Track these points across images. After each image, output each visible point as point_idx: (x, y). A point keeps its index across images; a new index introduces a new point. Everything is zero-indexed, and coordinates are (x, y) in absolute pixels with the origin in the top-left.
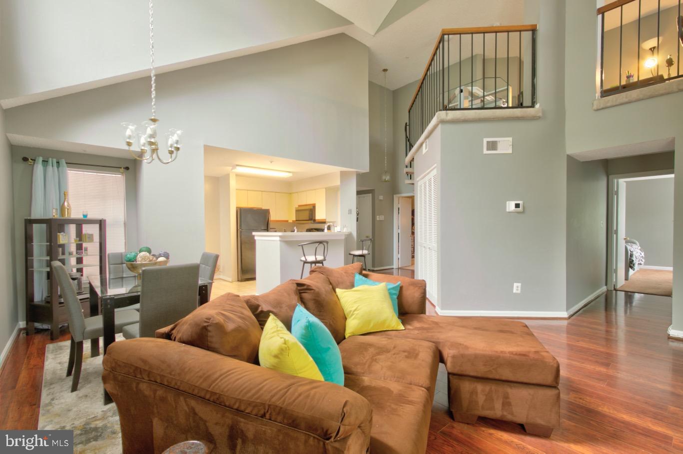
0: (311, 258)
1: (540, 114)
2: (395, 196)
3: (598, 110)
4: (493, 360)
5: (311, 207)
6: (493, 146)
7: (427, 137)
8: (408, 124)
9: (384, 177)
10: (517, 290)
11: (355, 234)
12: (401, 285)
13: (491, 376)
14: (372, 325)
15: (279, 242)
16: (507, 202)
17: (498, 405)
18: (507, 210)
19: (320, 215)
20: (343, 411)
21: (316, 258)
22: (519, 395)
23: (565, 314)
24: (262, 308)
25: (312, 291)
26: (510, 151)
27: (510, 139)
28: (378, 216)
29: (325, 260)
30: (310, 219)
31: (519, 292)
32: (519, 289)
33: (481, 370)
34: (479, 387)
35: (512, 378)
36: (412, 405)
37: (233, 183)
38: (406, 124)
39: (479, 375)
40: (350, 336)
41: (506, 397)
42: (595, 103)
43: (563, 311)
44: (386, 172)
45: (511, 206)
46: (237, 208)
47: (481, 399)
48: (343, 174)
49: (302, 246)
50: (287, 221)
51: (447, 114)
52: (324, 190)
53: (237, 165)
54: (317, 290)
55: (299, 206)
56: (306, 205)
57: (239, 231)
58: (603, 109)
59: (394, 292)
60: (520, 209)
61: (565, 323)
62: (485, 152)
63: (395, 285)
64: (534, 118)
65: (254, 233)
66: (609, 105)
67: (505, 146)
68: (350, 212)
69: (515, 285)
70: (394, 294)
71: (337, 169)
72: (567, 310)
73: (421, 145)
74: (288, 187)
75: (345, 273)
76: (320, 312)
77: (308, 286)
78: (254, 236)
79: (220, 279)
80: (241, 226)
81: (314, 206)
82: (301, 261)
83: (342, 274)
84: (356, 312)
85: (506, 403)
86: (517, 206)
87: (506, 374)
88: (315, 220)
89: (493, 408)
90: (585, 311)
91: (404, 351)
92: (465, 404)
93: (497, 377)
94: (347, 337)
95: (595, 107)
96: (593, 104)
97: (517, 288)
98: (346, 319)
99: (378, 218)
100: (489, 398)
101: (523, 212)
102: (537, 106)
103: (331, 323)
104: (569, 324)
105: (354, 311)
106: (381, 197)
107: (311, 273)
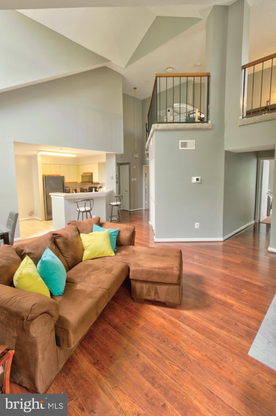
0: (82, 209)
1: (210, 127)
2: (143, 166)
3: (240, 126)
4: (150, 272)
5: (90, 174)
6: (184, 145)
7: (152, 137)
8: (147, 124)
9: (135, 156)
10: (197, 226)
11: (115, 191)
12: (119, 230)
13: (149, 280)
14: (97, 254)
15: (64, 200)
16: (192, 178)
17: (153, 293)
18: (192, 182)
19: (95, 180)
20: (32, 308)
21: (85, 209)
22: (162, 289)
23: (221, 239)
24: (25, 251)
25: (62, 237)
26: (194, 148)
27: (194, 141)
28: (132, 179)
29: (91, 210)
30: (89, 182)
31: (198, 227)
32: (198, 226)
33: (144, 277)
34: (145, 285)
35: (158, 280)
36: (92, 299)
37: (39, 159)
38: (146, 124)
39: (144, 279)
40: (85, 260)
41: (156, 290)
42: (239, 122)
43: (221, 237)
44: (136, 153)
45: (194, 180)
46: (43, 175)
47: (145, 291)
48: (107, 155)
49: (77, 202)
50: (77, 182)
51: (158, 126)
52: (97, 164)
53: (40, 151)
54: (65, 236)
55: (84, 173)
56: (88, 173)
57: (44, 190)
58: (242, 125)
59: (114, 234)
60: (199, 181)
61: (222, 243)
62: (180, 148)
63: (115, 230)
64: (207, 129)
66: (245, 124)
67: (191, 145)
68: (112, 178)
69: (196, 224)
70: (114, 235)
71: (104, 153)
72: (223, 237)
73: (150, 140)
74: (76, 162)
75: (89, 223)
76: (66, 248)
77: (60, 235)
78: (50, 195)
79: (35, 219)
80: (46, 186)
81: (92, 174)
82: (77, 211)
83: (87, 224)
84: (89, 247)
85: (156, 293)
86: (197, 180)
87: (156, 279)
88: (92, 182)
89: (150, 295)
90: (236, 237)
91: (106, 269)
92: (138, 293)
93: (152, 280)
94: (83, 260)
95: (239, 125)
96: (238, 122)
97: (197, 225)
98: (84, 250)
99: (132, 180)
100: (149, 289)
101: (201, 183)
102: (209, 122)
103: (73, 254)
104: (223, 245)
105: (88, 246)
106: (134, 167)
107: (68, 225)
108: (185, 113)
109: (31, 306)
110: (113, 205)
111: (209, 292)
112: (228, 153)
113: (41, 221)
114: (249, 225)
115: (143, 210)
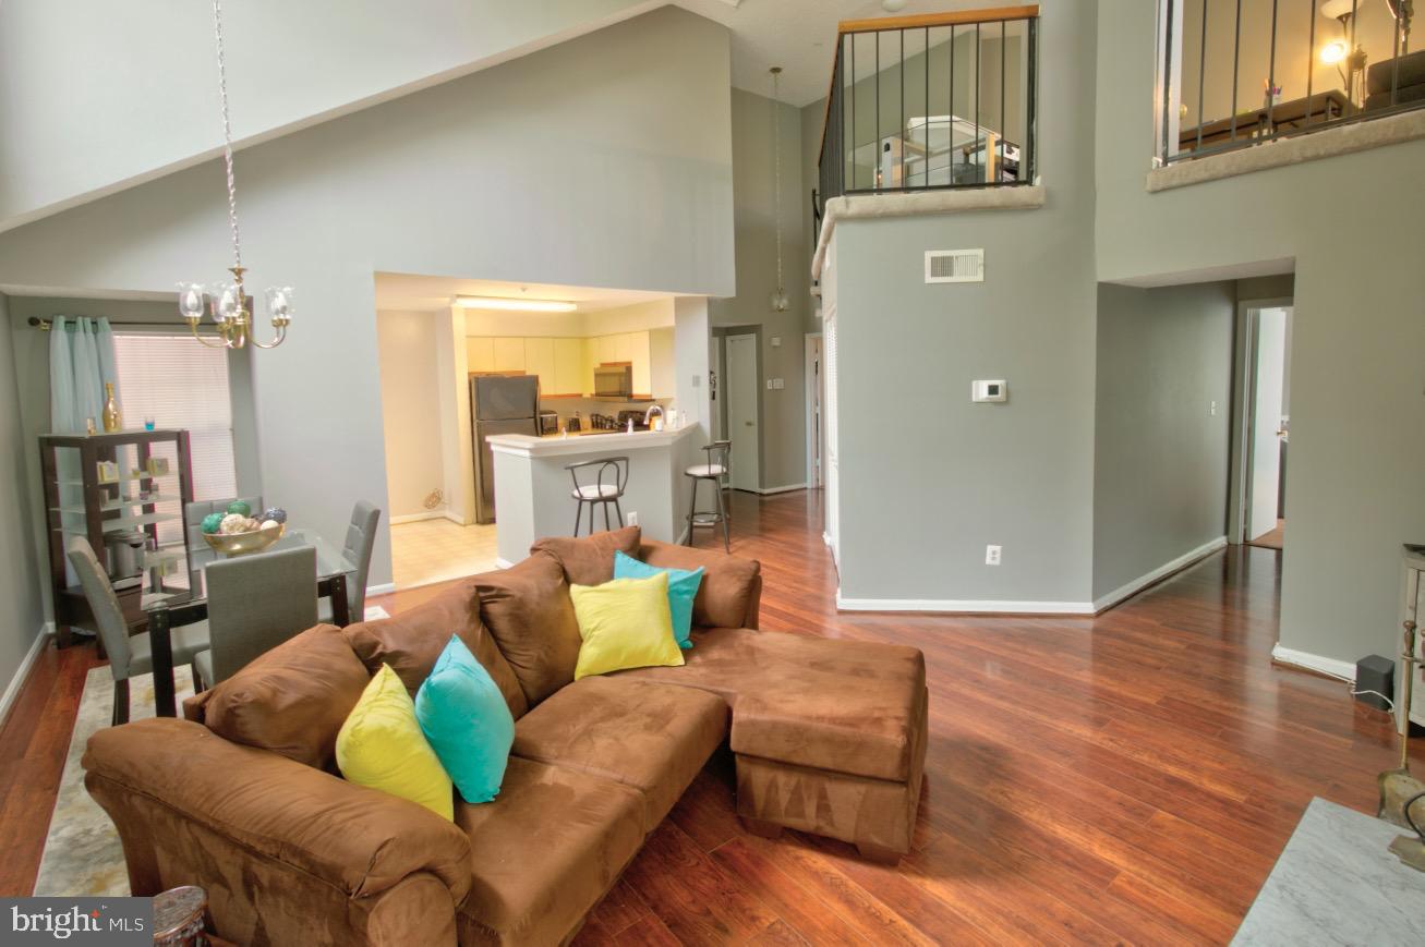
0: (590, 492)
1: (1041, 200)
2: (807, 336)
3: (1155, 192)
4: (797, 733)
5: (623, 370)
6: (943, 266)
7: (828, 240)
8: (817, 192)
9: (776, 303)
10: (994, 559)
12: (704, 573)
13: (797, 760)
14: (622, 658)
15: (529, 460)
16: (974, 383)
17: (811, 809)
18: (974, 399)
19: (641, 387)
20: (374, 858)
21: (600, 493)
22: (845, 796)
23: (1089, 608)
24: (385, 647)
25: (507, 599)
26: (980, 277)
27: (980, 252)
28: (769, 382)
29: (620, 493)
30: (621, 394)
31: (997, 562)
32: (998, 556)
33: (780, 749)
34: (782, 778)
35: (828, 762)
37: (459, 323)
38: (814, 192)
39: (779, 757)
40: (583, 677)
41: (823, 796)
42: (1150, 177)
43: (1084, 600)
44: (781, 292)
45: (981, 390)
46: (470, 374)
47: (784, 798)
48: (679, 303)
49: (572, 468)
50: (581, 395)
51: (847, 203)
52: (646, 337)
53: (459, 296)
54: (518, 594)
55: (603, 365)
56: (615, 364)
57: (475, 423)
58: (1164, 190)
59: (685, 588)
60: (1000, 396)
61: (1090, 624)
62: (929, 279)
63: (694, 573)
64: (1028, 208)
65: (489, 439)
66: (1174, 182)
67: (970, 266)
68: (696, 381)
69: (990, 548)
70: (686, 592)
71: (668, 297)
72: (1094, 600)
73: (824, 250)
74: (579, 328)
75: (602, 549)
76: (521, 636)
77: (501, 589)
78: (489, 444)
79: (444, 518)
80: (478, 412)
81: (629, 368)
82: (574, 497)
84: (596, 633)
85: (824, 808)
86: (993, 390)
87: (820, 757)
88: (630, 396)
89: (801, 815)
90: (1147, 600)
91: (649, 715)
92: (760, 804)
93: (807, 762)
94: (576, 678)
95: (1149, 187)
96: (1146, 179)
97: (993, 554)
98: (582, 641)
99: (769, 384)
100: (796, 793)
101: (1006, 402)
102: (1037, 181)
103: (543, 656)
104: (1096, 631)
105: (594, 630)
106: (776, 342)
107: (532, 554)
108: (945, 152)
109: (375, 850)
110: (696, 478)
111: (1026, 813)
112: (1108, 292)
113: (465, 525)
114: (1205, 553)
115: (805, 489)
